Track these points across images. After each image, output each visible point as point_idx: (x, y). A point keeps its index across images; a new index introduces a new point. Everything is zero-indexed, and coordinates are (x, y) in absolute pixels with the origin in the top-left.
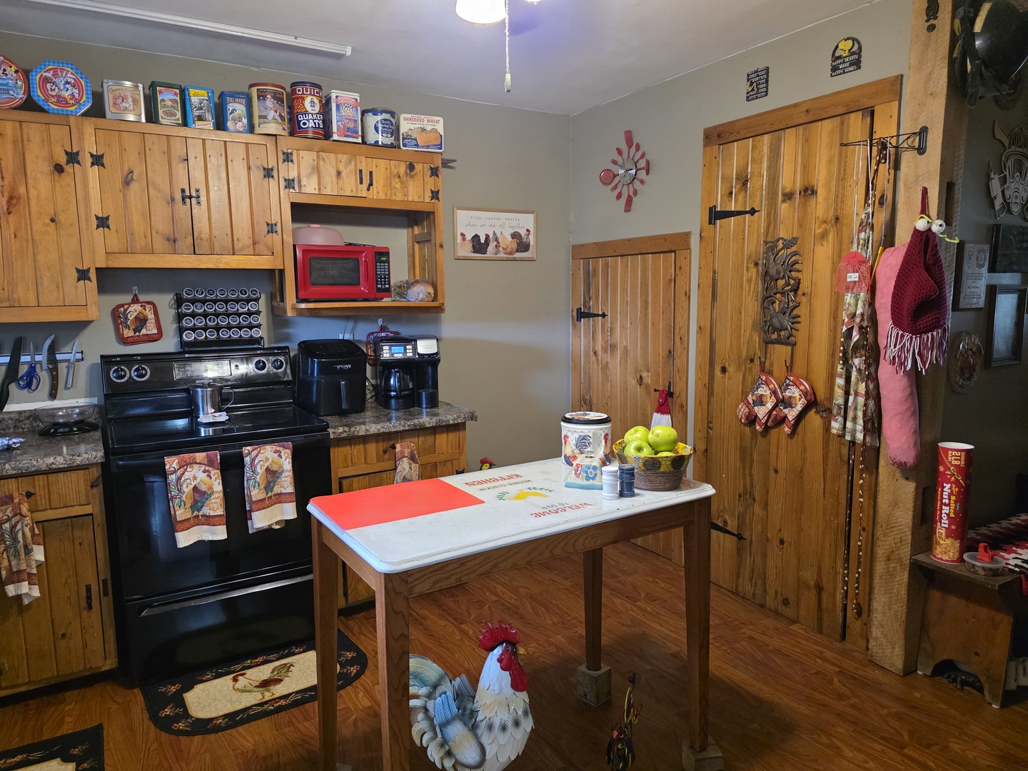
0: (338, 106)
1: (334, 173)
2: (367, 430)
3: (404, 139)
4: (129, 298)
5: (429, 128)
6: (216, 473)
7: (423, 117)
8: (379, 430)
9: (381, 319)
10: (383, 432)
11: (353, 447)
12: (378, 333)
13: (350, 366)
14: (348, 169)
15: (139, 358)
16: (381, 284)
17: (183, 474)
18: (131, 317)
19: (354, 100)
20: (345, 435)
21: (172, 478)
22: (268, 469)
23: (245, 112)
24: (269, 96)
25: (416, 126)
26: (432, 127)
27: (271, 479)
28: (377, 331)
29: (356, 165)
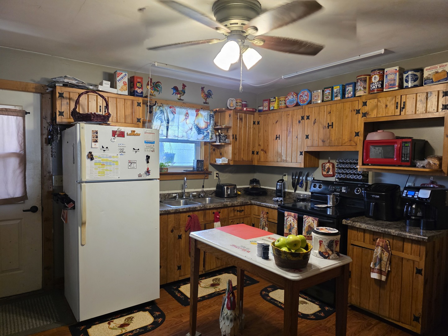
0: (386, 76)
1: (384, 106)
2: (360, 226)
3: (425, 80)
4: (327, 161)
5: (440, 71)
6: (296, 221)
7: (437, 65)
8: (366, 227)
9: (432, 177)
10: (368, 229)
11: (358, 232)
12: (428, 184)
13: (378, 197)
14: (391, 103)
15: (321, 182)
16: (405, 158)
17: (288, 218)
18: (326, 168)
19: (395, 70)
20: (350, 224)
21: (285, 218)
22: (309, 226)
23: (352, 90)
24: (359, 81)
25: (433, 72)
26: (442, 69)
27: (310, 230)
28: (429, 183)
29: (395, 100)
